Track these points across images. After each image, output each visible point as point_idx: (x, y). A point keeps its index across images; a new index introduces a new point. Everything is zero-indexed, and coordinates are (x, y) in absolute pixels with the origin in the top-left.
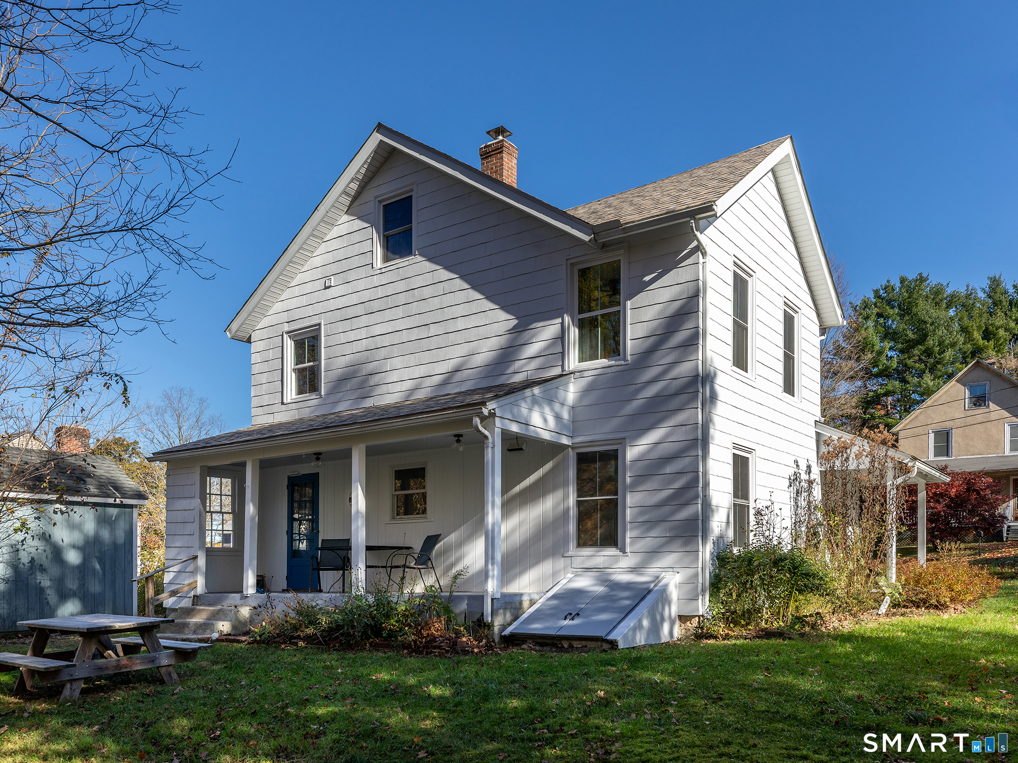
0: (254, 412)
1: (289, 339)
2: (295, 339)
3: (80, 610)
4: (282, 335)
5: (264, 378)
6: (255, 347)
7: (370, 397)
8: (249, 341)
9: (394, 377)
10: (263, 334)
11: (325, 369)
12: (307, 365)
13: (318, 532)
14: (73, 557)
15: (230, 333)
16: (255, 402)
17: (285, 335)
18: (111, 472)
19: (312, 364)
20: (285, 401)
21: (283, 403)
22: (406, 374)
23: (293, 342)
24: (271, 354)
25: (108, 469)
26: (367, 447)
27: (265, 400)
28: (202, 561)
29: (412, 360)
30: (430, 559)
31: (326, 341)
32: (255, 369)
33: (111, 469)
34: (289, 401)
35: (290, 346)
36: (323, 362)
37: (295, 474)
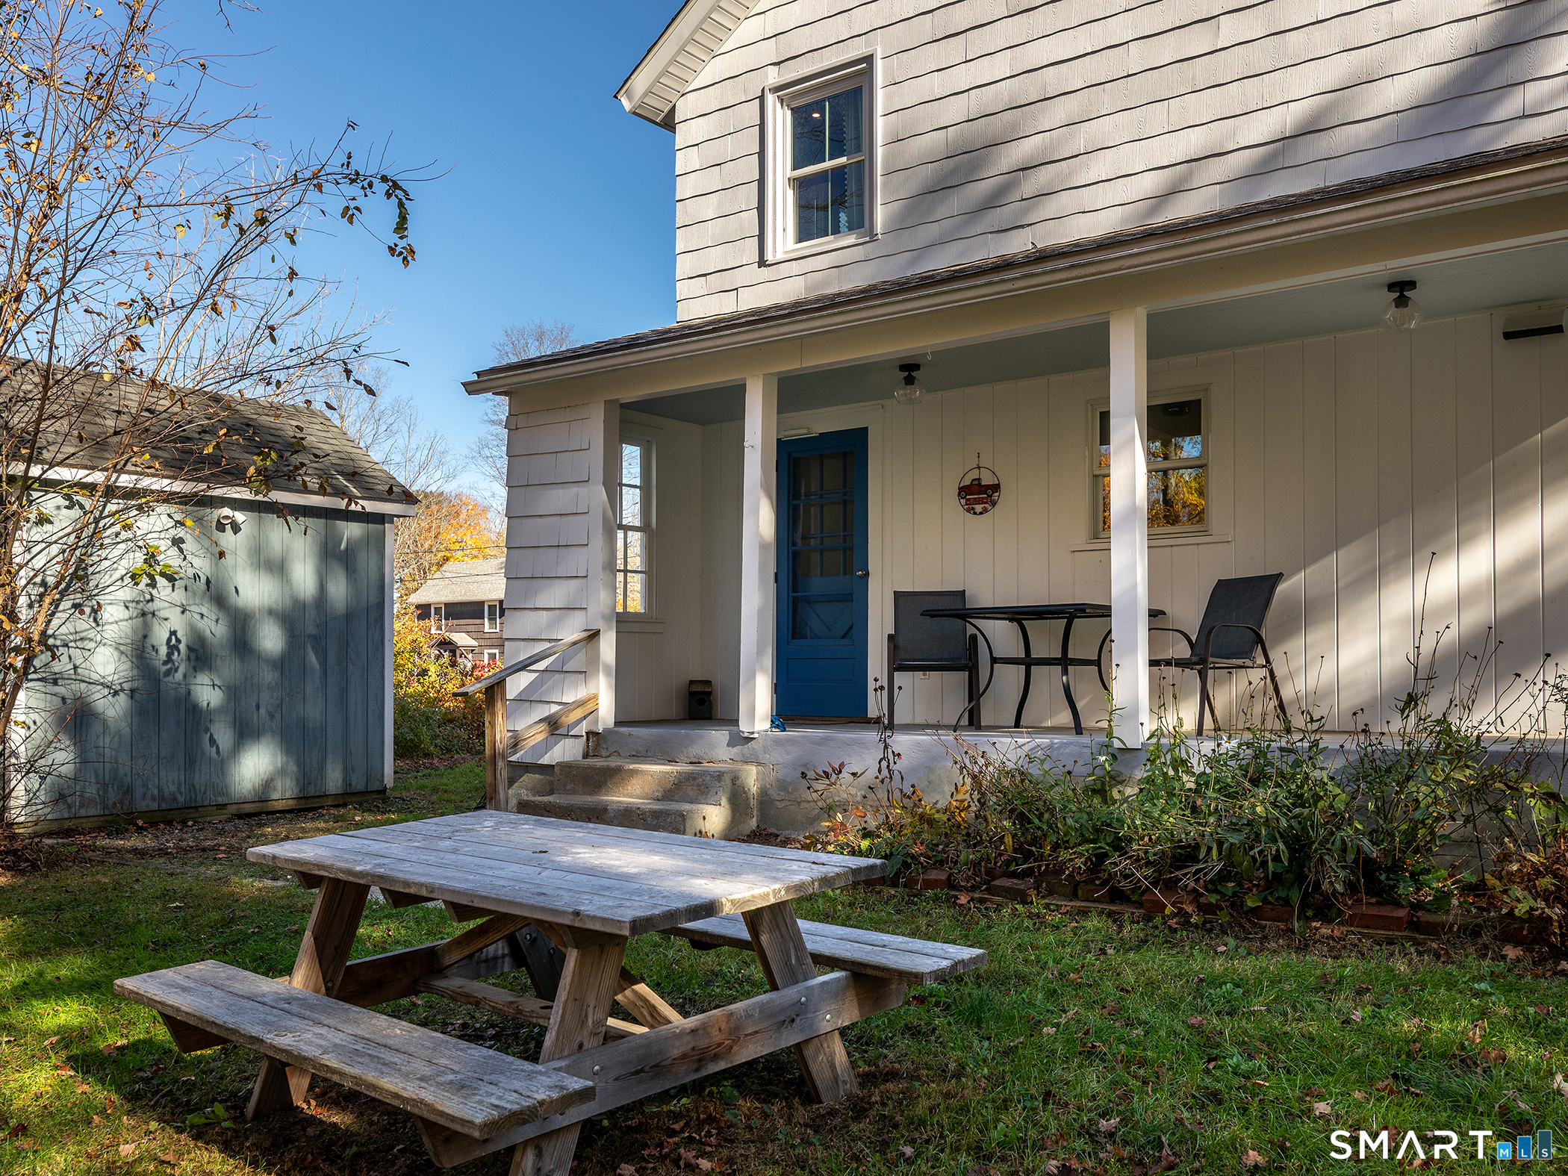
0: (682, 289)
1: (778, 105)
2: (795, 104)
3: (279, 761)
4: (762, 98)
5: (708, 208)
6: (684, 135)
7: (1022, 227)
8: (669, 123)
9: (1099, 167)
10: (709, 100)
11: (884, 167)
12: (828, 164)
13: (867, 574)
14: (270, 639)
15: (630, 98)
16: (684, 266)
17: (771, 99)
18: (332, 441)
19: (843, 160)
20: (770, 257)
21: (762, 263)
22: (1136, 157)
23: (789, 113)
24: (728, 148)
25: (324, 434)
26: (1150, 317)
27: (714, 259)
28: (608, 647)
29: (1157, 117)
30: (1260, 640)
31: (888, 98)
32: (684, 188)
33: (329, 435)
34: (780, 257)
35: (781, 122)
36: (880, 152)
37: (800, 433)
